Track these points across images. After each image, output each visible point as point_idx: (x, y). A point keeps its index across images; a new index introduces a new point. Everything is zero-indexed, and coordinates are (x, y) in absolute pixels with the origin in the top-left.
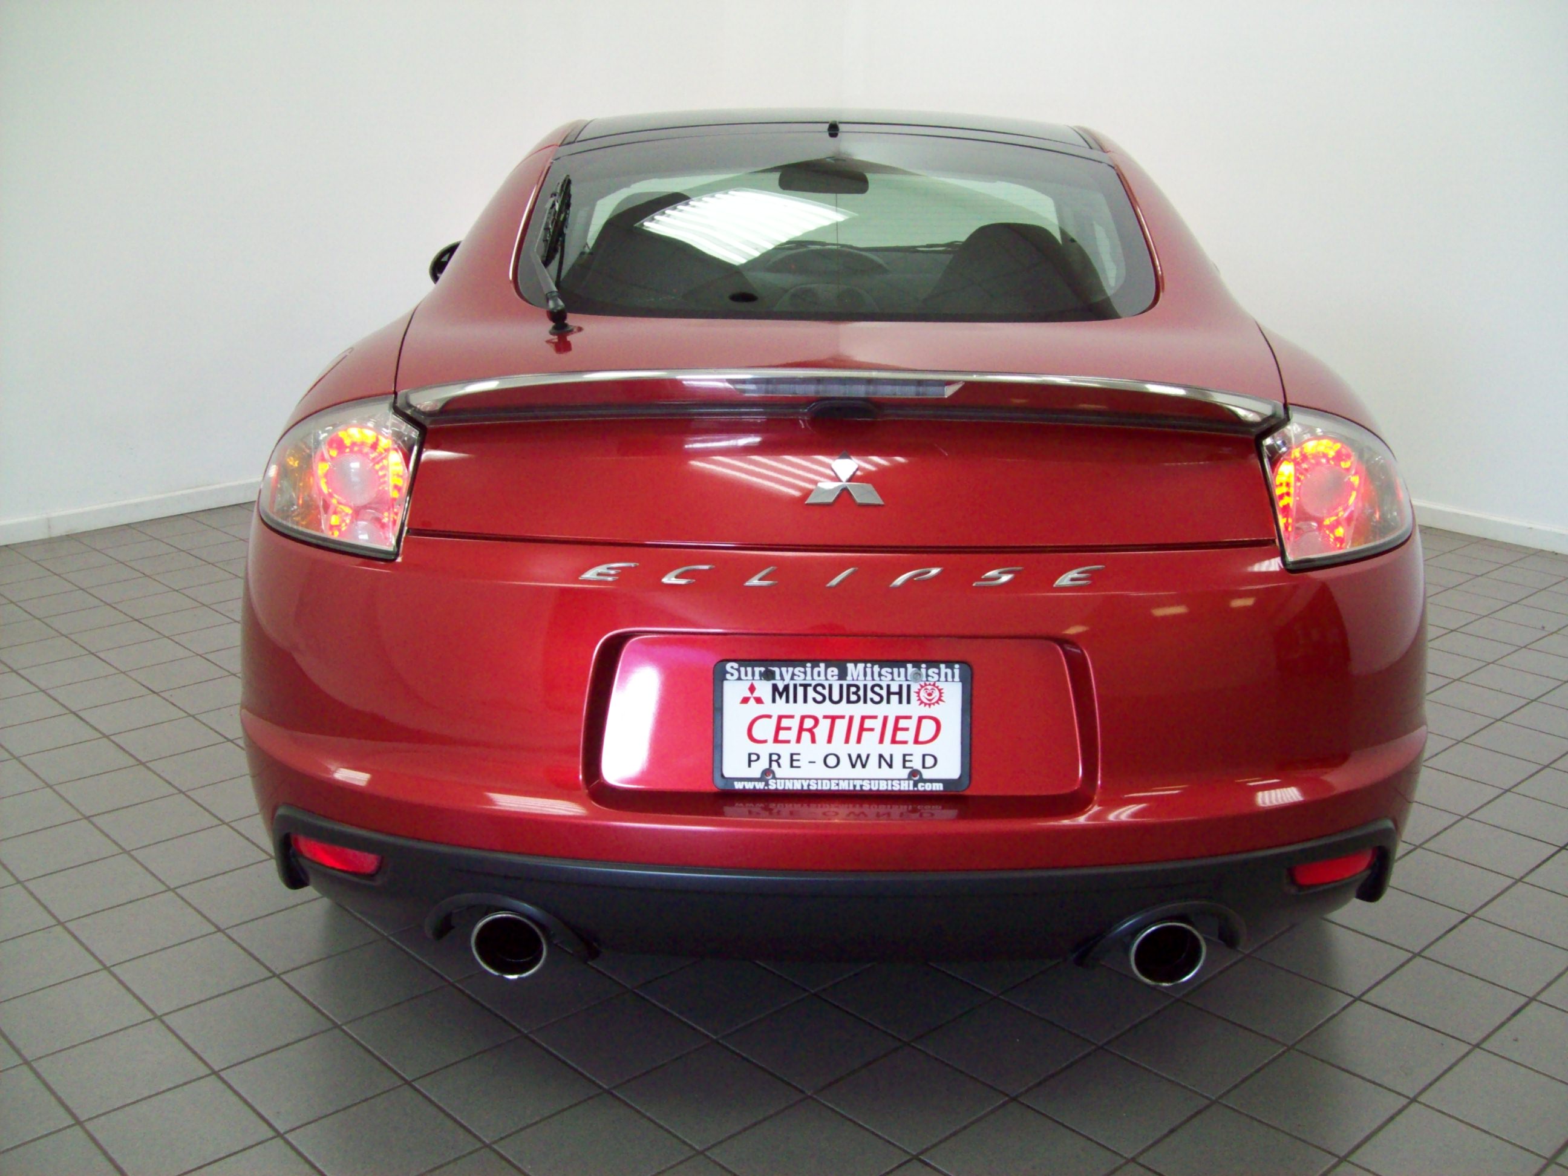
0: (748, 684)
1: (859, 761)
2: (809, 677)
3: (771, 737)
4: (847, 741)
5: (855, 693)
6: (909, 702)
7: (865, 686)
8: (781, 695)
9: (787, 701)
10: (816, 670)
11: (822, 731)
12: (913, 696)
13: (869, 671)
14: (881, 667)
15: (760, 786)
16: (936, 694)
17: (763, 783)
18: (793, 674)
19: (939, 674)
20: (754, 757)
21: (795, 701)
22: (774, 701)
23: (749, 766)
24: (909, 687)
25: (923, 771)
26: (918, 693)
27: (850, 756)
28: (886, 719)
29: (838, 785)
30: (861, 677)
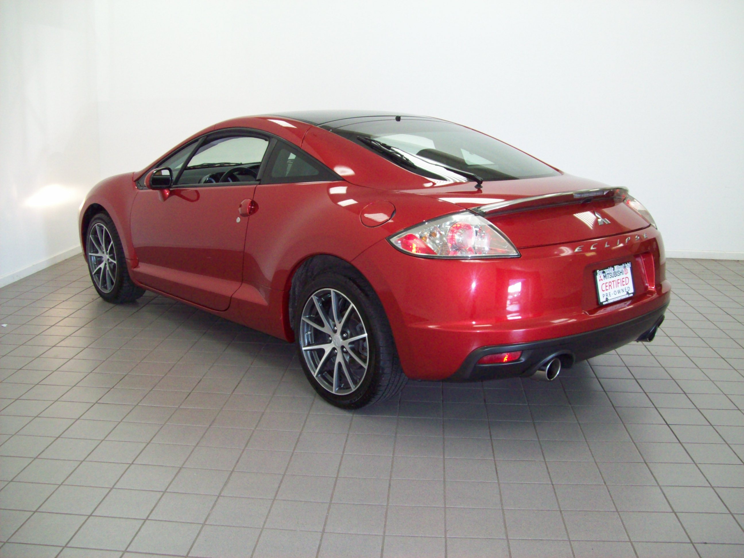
1: (619, 292)
11: (612, 285)
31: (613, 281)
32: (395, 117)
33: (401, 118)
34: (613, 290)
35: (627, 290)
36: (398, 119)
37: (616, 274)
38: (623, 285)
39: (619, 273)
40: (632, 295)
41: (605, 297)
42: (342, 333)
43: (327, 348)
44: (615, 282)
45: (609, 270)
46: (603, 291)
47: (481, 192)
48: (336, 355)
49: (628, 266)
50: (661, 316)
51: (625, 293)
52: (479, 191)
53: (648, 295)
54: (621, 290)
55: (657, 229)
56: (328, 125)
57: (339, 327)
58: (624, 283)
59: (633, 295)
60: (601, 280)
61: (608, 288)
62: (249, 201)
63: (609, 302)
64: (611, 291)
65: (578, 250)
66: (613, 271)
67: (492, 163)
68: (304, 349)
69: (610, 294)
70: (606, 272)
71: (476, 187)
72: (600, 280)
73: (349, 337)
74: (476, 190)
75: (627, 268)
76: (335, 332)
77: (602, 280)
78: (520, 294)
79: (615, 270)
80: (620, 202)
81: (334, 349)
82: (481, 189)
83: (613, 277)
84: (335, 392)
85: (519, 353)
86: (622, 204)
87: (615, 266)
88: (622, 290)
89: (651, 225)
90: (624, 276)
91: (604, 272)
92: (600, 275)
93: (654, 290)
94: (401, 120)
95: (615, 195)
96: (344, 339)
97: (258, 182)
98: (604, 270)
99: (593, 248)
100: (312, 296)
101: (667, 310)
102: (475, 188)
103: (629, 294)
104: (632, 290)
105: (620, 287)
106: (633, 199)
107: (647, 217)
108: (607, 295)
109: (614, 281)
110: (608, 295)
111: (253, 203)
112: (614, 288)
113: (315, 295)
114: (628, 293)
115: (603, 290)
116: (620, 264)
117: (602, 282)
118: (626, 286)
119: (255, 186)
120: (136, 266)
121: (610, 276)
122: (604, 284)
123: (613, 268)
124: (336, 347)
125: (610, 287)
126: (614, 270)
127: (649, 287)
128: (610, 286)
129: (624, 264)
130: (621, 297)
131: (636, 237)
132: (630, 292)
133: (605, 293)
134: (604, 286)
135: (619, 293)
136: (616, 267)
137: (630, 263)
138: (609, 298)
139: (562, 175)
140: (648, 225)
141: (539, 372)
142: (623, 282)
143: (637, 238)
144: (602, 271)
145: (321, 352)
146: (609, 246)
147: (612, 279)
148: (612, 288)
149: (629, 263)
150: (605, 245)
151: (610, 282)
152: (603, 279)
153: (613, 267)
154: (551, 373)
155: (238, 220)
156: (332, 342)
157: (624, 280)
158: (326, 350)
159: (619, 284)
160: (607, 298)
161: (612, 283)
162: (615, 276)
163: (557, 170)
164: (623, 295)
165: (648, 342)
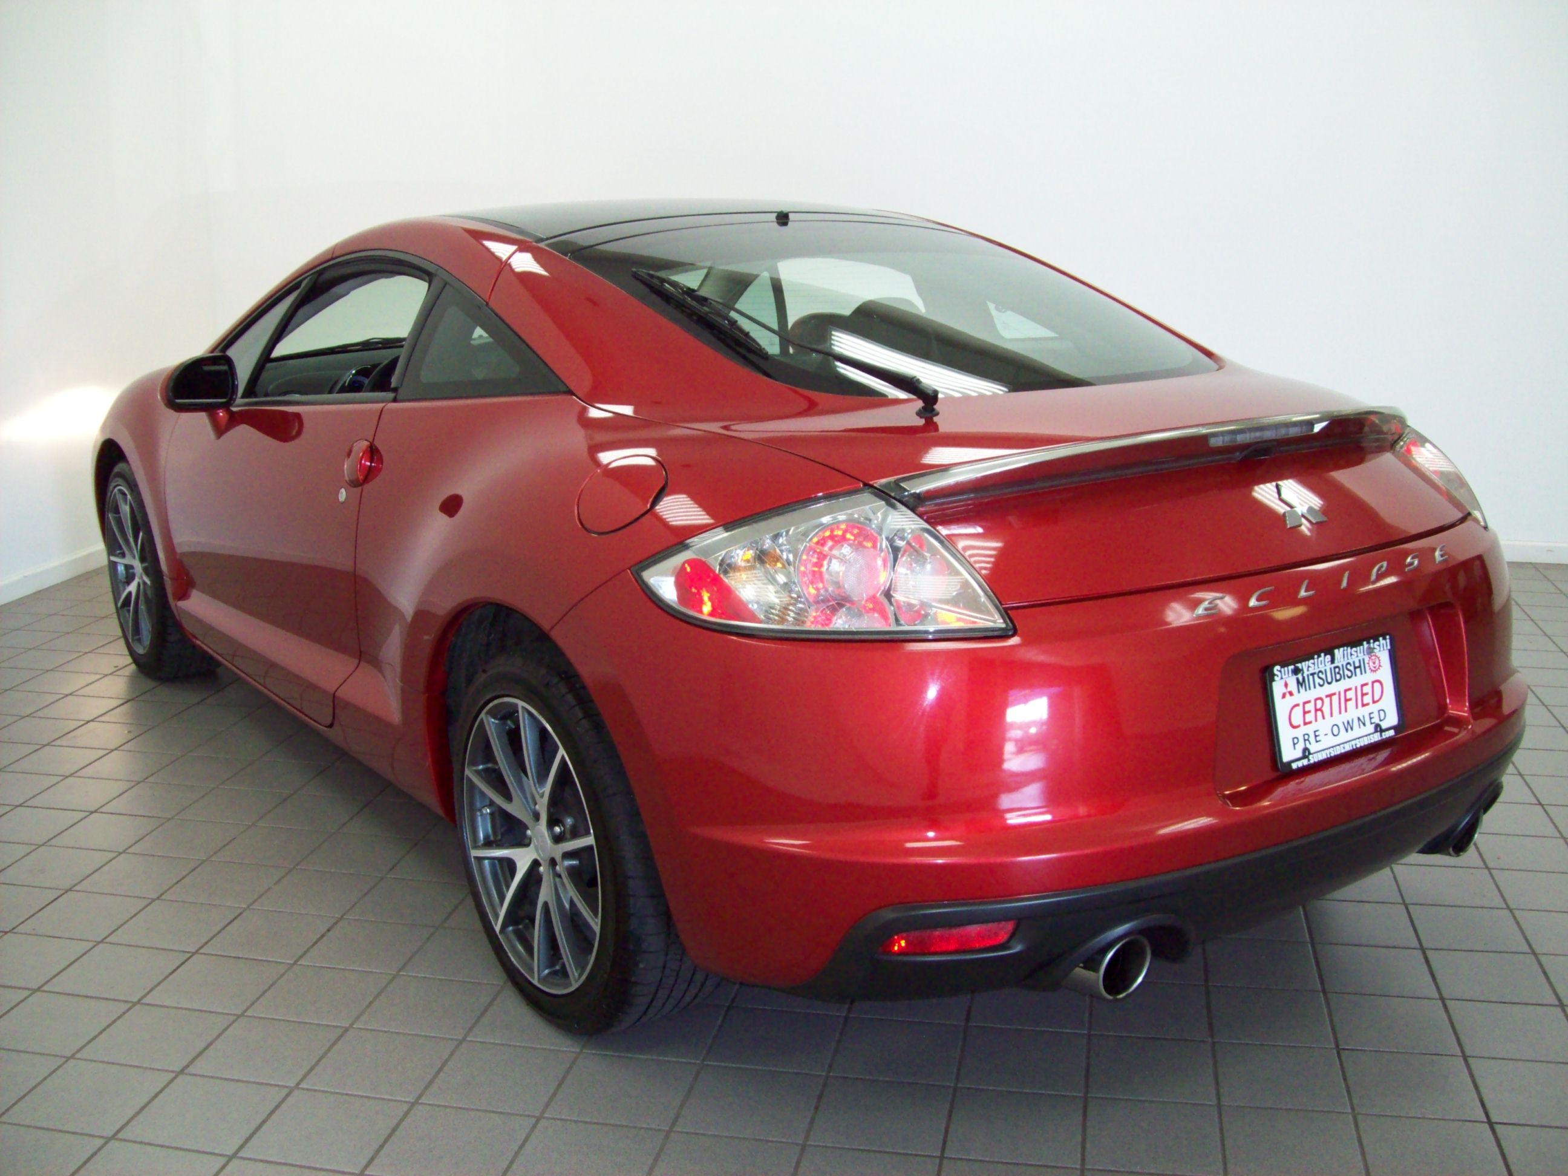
0: (1283, 682)
1: (1349, 726)
2: (1316, 667)
3: (1301, 723)
4: (1340, 713)
5: (1339, 673)
6: (1365, 672)
7: (1343, 665)
8: (1302, 686)
9: (1306, 690)
10: (1320, 659)
11: (1326, 709)
12: (1367, 668)
13: (1345, 652)
14: (1351, 648)
15: (1305, 762)
16: (1377, 662)
17: (1307, 760)
18: (1309, 667)
19: (1379, 646)
20: (1296, 741)
21: (1310, 689)
22: (1299, 692)
23: (1295, 748)
24: (1364, 660)
25: (1381, 723)
26: (1368, 663)
27: (1343, 723)
28: (1356, 688)
29: (1344, 748)
30: (1342, 659)
31: (1330, 696)
32: (776, 214)
33: (791, 216)
34: (1329, 721)
35: (1376, 720)
36: (783, 219)
37: (1338, 675)
38: (1363, 705)
39: (1352, 668)
40: (1391, 733)
41: (1300, 746)
42: (552, 822)
43: (523, 858)
44: (1335, 698)
45: (1321, 663)
46: (1294, 727)
47: (935, 427)
48: (539, 880)
49: (1382, 649)
50: (1491, 784)
51: (1370, 728)
52: (931, 425)
53: (1447, 728)
54: (1356, 721)
55: (1486, 528)
56: (570, 239)
57: (542, 807)
58: (1367, 699)
59: (1396, 733)
60: (1288, 695)
61: (1310, 717)
62: (364, 444)
63: (1312, 761)
64: (1323, 726)
65: (1206, 609)
66: (1329, 666)
67: (1052, 334)
68: (474, 853)
69: (1316, 736)
70: (1305, 669)
71: (919, 414)
72: (1284, 696)
73: (568, 835)
74: (921, 422)
75: (1378, 654)
76: (537, 816)
77: (1291, 694)
78: (1044, 727)
79: (1336, 661)
80: (1380, 449)
81: (536, 863)
82: (935, 419)
83: (1329, 683)
84: (539, 981)
85: (1009, 926)
86: (1387, 458)
87: (1336, 651)
88: (1359, 719)
89: (1469, 518)
90: (1369, 677)
91: (1296, 671)
92: (1282, 681)
93: (1466, 714)
94: (790, 223)
95: (1366, 429)
96: (558, 839)
97: (391, 395)
98: (1299, 665)
99: (1257, 604)
100: (483, 715)
101: (1510, 769)
102: (918, 418)
103: (1382, 731)
104: (1392, 719)
105: (1353, 712)
106: (1422, 440)
107: (1460, 495)
108: (1305, 740)
109: (1334, 694)
110: (1312, 739)
111: (373, 452)
112: (1331, 715)
113: (488, 713)
114: (1378, 729)
115: (1295, 723)
116: (1355, 643)
117: (1290, 701)
118: (1373, 708)
119: (381, 405)
120: (183, 595)
121: (1317, 680)
122: (1297, 705)
123: (1328, 657)
124: (539, 858)
125: (1319, 713)
126: (1333, 661)
127: (1450, 706)
128: (1316, 710)
129: (1368, 643)
130: (1353, 743)
131: (1409, 560)
132: (1384, 725)
133: (1299, 733)
134: (1298, 713)
135: (1347, 730)
136: (1338, 653)
137: (1388, 637)
138: (1313, 748)
139: (1220, 368)
140: (1460, 515)
141: (1080, 972)
142: (1363, 695)
143: (1411, 564)
144: (1291, 667)
145: (510, 866)
146: (1311, 593)
147: (1328, 689)
148: (1324, 718)
149: (1384, 639)
150: (1298, 592)
151: (1321, 699)
152: (1295, 691)
153: (1330, 651)
154: (1117, 977)
155: (343, 495)
156: (532, 845)
157: (1367, 689)
158: (519, 865)
159: (1351, 705)
160: (1306, 750)
161: (1327, 701)
162: (1337, 681)
163: (1209, 354)
164: (1364, 735)
165: (1450, 855)
